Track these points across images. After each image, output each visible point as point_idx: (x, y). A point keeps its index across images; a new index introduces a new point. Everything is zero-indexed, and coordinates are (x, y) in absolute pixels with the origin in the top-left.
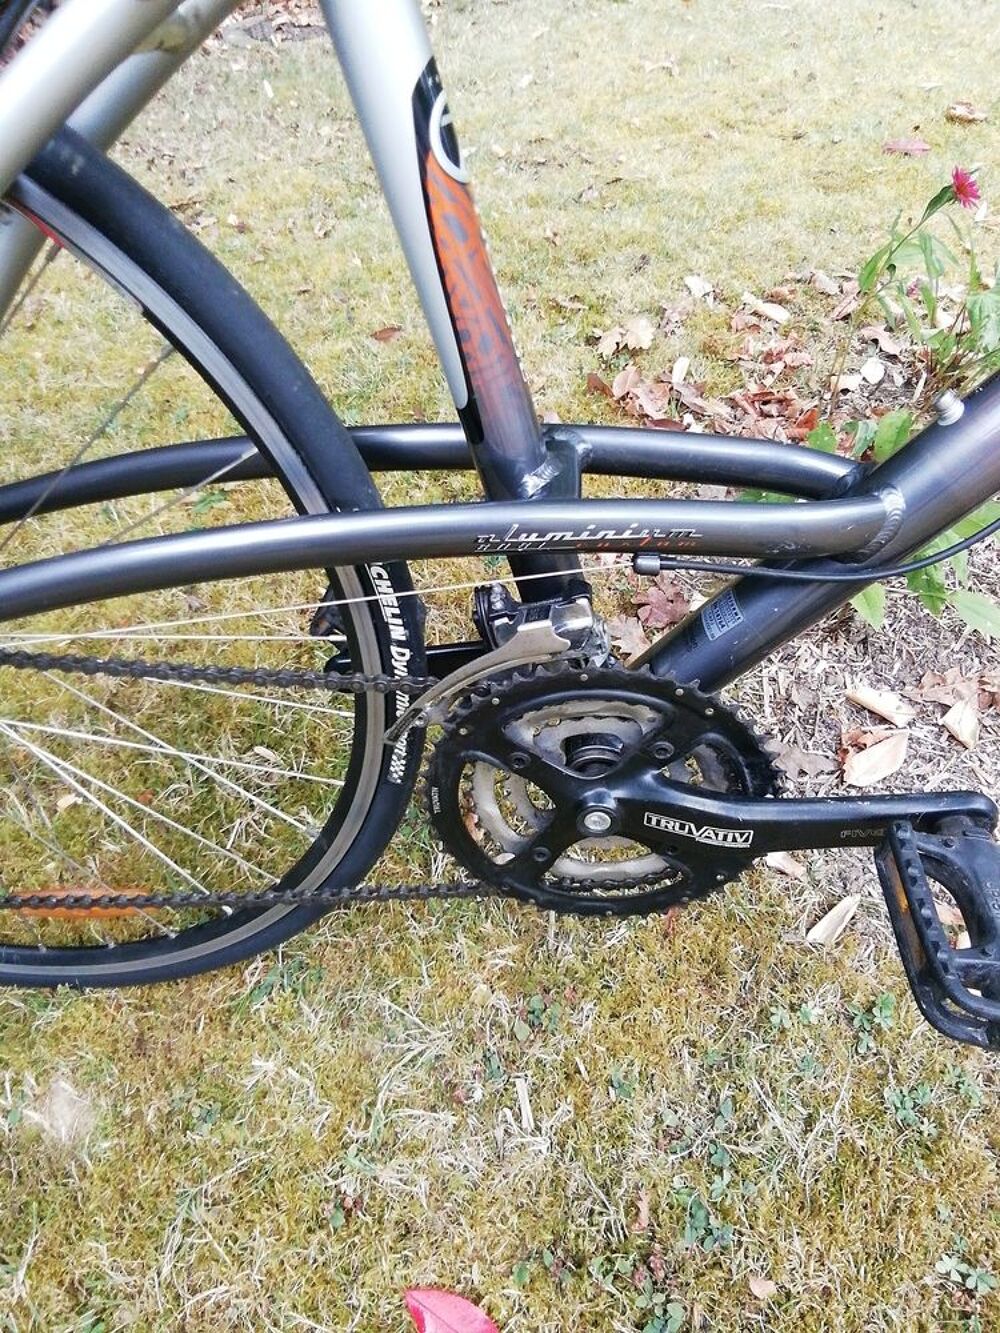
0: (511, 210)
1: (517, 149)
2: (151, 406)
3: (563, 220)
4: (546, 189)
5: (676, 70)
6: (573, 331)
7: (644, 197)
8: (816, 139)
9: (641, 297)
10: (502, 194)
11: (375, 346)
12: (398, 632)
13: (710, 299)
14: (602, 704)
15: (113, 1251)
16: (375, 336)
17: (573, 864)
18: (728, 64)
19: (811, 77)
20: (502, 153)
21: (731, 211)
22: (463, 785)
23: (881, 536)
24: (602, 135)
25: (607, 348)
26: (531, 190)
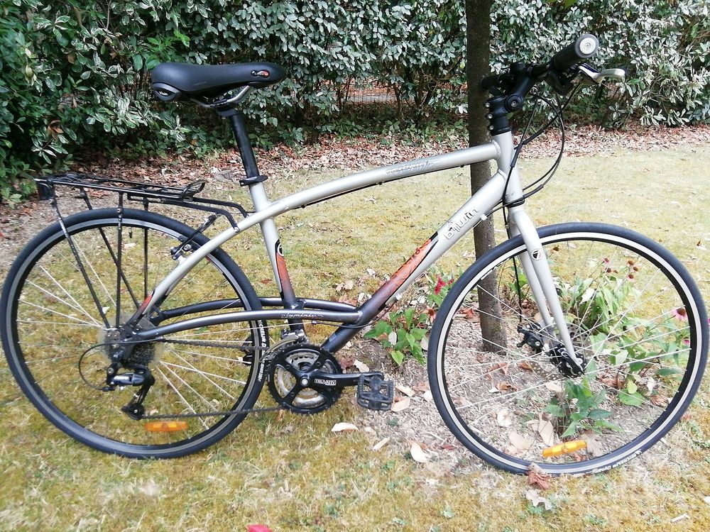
0: (313, 244)
1: (317, 225)
2: (183, 300)
3: (330, 249)
4: (325, 239)
5: (375, 201)
6: (329, 283)
7: (358, 243)
8: (418, 227)
9: (352, 274)
10: (310, 239)
11: (262, 285)
12: (264, 340)
13: (374, 276)
14: (306, 353)
15: (165, 520)
16: (262, 282)
17: (300, 400)
18: (394, 200)
19: (420, 207)
20: (312, 226)
21: (386, 249)
22: (275, 375)
23: (358, 319)
24: (346, 222)
25: (339, 289)
26: (321, 238)
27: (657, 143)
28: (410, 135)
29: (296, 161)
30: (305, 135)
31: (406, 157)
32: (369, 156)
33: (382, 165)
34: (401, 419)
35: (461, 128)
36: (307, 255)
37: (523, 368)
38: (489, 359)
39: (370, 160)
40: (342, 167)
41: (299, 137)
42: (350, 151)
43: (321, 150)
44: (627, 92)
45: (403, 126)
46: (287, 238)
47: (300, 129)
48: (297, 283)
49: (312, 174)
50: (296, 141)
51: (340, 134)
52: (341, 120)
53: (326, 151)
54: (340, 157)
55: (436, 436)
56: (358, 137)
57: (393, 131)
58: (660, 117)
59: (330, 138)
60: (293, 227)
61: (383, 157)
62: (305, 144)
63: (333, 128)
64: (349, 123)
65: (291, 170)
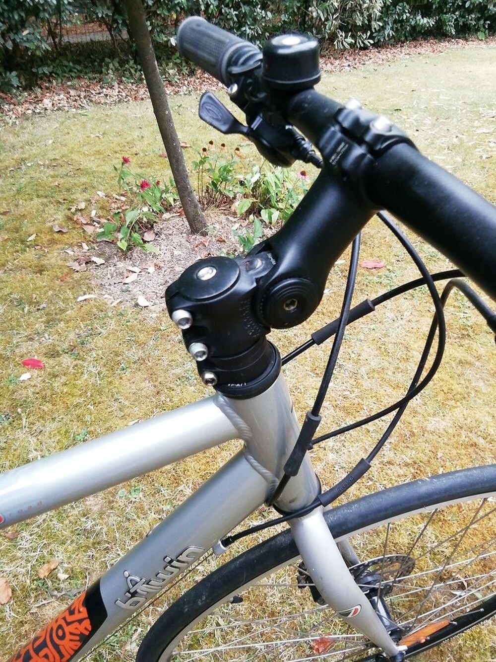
0: (45, 179)
1: (47, 162)
3: (62, 181)
4: (56, 173)
5: (101, 137)
6: (64, 207)
7: (88, 173)
9: (84, 198)
10: (42, 175)
13: (104, 197)
18: (118, 134)
19: (143, 137)
20: (42, 164)
24: (74, 156)
25: (73, 210)
26: (52, 173)
27: (349, 65)
28: (130, 72)
29: (17, 107)
30: (23, 80)
31: (129, 94)
32: (92, 96)
33: (106, 103)
34: (131, 287)
35: (178, 61)
36: (40, 188)
37: (219, 241)
38: (195, 239)
39: (94, 99)
40: (66, 109)
41: (15, 82)
42: (72, 92)
43: (42, 94)
44: (318, 16)
45: (122, 63)
46: (19, 176)
47: (14, 73)
48: (34, 211)
49: (37, 119)
50: (12, 86)
51: (58, 75)
52: (57, 61)
53: (48, 94)
54: (62, 99)
55: (157, 291)
56: (79, 77)
57: (114, 69)
58: (350, 40)
59: (49, 81)
60: (23, 167)
61: (106, 95)
62: (25, 89)
63: (51, 69)
64: (65, 63)
65: (14, 116)
